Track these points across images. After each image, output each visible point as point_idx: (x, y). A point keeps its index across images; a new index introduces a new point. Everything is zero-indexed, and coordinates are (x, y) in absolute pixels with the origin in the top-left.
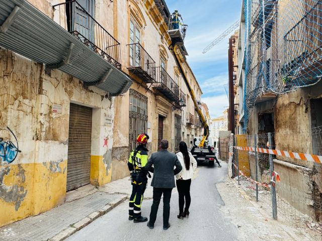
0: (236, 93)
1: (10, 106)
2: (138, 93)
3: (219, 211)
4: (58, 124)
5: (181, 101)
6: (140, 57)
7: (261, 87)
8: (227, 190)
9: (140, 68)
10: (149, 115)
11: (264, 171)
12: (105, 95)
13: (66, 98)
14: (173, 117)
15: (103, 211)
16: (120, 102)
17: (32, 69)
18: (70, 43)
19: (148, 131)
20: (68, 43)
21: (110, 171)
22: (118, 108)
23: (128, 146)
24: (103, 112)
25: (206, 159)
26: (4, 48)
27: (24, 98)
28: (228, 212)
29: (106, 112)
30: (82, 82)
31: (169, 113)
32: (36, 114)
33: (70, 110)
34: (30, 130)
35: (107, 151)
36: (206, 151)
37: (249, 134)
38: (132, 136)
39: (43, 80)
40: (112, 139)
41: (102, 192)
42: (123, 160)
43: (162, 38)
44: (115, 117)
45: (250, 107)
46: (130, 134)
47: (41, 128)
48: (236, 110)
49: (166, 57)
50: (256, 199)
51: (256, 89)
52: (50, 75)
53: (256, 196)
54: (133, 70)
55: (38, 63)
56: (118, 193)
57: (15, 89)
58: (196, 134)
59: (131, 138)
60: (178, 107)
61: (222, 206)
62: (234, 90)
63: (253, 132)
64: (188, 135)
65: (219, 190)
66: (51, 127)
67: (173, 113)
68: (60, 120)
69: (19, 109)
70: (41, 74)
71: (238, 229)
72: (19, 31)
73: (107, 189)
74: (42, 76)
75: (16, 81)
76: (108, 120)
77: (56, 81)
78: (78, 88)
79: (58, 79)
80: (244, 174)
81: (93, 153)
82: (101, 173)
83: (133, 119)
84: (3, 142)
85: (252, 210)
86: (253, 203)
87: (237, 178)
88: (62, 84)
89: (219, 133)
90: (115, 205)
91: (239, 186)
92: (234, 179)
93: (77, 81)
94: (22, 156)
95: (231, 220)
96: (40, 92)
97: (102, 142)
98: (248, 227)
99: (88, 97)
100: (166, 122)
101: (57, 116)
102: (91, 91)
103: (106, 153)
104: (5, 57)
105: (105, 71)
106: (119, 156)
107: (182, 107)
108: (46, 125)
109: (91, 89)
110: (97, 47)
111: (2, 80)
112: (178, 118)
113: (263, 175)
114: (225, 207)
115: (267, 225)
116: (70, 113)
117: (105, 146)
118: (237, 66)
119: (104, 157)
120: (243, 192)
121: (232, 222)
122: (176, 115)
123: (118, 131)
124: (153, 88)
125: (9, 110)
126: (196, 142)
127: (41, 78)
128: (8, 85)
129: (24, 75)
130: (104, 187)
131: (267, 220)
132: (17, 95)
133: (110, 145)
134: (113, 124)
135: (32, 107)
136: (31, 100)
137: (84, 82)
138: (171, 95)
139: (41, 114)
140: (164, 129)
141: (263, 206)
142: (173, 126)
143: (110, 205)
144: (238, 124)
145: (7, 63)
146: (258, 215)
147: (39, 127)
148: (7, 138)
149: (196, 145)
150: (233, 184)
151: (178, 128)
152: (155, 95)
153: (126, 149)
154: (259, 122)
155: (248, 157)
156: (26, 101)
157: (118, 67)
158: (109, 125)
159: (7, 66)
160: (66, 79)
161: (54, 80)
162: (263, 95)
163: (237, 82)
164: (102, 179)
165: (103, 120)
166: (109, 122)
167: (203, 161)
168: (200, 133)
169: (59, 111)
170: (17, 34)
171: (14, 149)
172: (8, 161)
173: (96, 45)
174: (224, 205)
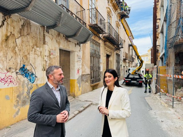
0: (158, 38)
1: (31, 52)
2: (95, 41)
3: (149, 113)
4: (54, 61)
5: (120, 44)
6: (96, 17)
7: (179, 35)
8: (153, 101)
9: (96, 25)
10: (101, 54)
11: (178, 90)
12: (76, 43)
13: (57, 46)
14: (115, 55)
15: (80, 110)
16: (85, 47)
17: (40, 30)
18: (61, 13)
19: (101, 64)
20: (60, 13)
21: (80, 88)
22: (84, 51)
23: (89, 73)
24: (76, 53)
25: (137, 82)
26: (26, 19)
27: (37, 47)
28: (155, 114)
29: (78, 54)
30: (65, 36)
31: (113, 53)
32: (43, 56)
33: (60, 53)
34: (41, 65)
35: (79, 77)
36: (137, 77)
37: (168, 66)
38: (92, 68)
39: (46, 36)
40: (81, 70)
41: (78, 100)
42: (87, 82)
43: (108, 2)
44: (83, 56)
45: (170, 48)
46: (91, 67)
47: (46, 64)
48: (158, 50)
49: (111, 15)
50: (172, 107)
51: (175, 36)
52: (48, 33)
53: (172, 105)
54: (92, 26)
55: (42, 26)
56: (87, 101)
57: (32, 42)
58: (129, 66)
59: (91, 69)
60: (118, 49)
61: (150, 110)
62: (157, 35)
63: (171, 64)
64: (124, 67)
65: (147, 101)
66: (51, 63)
67: (115, 53)
68: (55, 59)
69: (35, 53)
70: (44, 32)
71: (162, 123)
72: (36, 9)
73: (80, 99)
74: (45, 33)
75: (32, 38)
76: (79, 58)
77: (52, 36)
78: (63, 40)
79: (52, 35)
80: (164, 91)
81: (71, 78)
82: (76, 89)
83: (92, 58)
84: (29, 72)
85: (170, 113)
86: (171, 109)
87: (159, 94)
88: (55, 37)
89: (146, 65)
90: (86, 108)
91: (160, 99)
92: (157, 94)
93: (62, 35)
94: (38, 80)
95: (157, 118)
96: (44, 43)
97: (76, 72)
98: (168, 122)
99: (68, 45)
100: (111, 59)
101: (54, 57)
102: (70, 41)
103: (79, 78)
104: (27, 24)
105: (78, 29)
106: (85, 80)
107: (121, 49)
108: (48, 62)
109: (69, 40)
110: (73, 14)
111: (26, 37)
112: (118, 55)
113: (177, 92)
114: (152, 110)
115: (180, 121)
116: (60, 54)
117: (78, 74)
118: (160, 19)
119: (77, 80)
120: (163, 102)
121: (158, 119)
122: (117, 54)
123: (84, 64)
124: (103, 37)
125: (30, 54)
126: (130, 71)
127: (44, 35)
128: (29, 40)
129: (36, 34)
130: (78, 97)
131: (180, 119)
132: (33, 45)
133: (80, 73)
134: (82, 61)
135: (41, 52)
136: (40, 48)
137: (66, 36)
138: (114, 41)
139: (46, 56)
140: (109, 63)
141: (177, 111)
142: (115, 61)
143: (84, 107)
144: (159, 59)
145: (28, 27)
146: (174, 115)
147: (45, 63)
148: (31, 70)
149: (130, 73)
150: (156, 97)
151: (118, 62)
152: (105, 41)
153: (89, 75)
154: (175, 58)
155: (167, 81)
156: (38, 49)
157: (85, 25)
158: (79, 61)
159: (28, 29)
160: (57, 34)
161: (50, 36)
162: (180, 40)
163: (159, 30)
164: (77, 93)
165: (76, 59)
166: (79, 59)
167: (135, 83)
168: (132, 65)
169: (54, 54)
170: (35, 11)
171: (34, 76)
172: (32, 82)
173: (72, 12)
174: (152, 109)
